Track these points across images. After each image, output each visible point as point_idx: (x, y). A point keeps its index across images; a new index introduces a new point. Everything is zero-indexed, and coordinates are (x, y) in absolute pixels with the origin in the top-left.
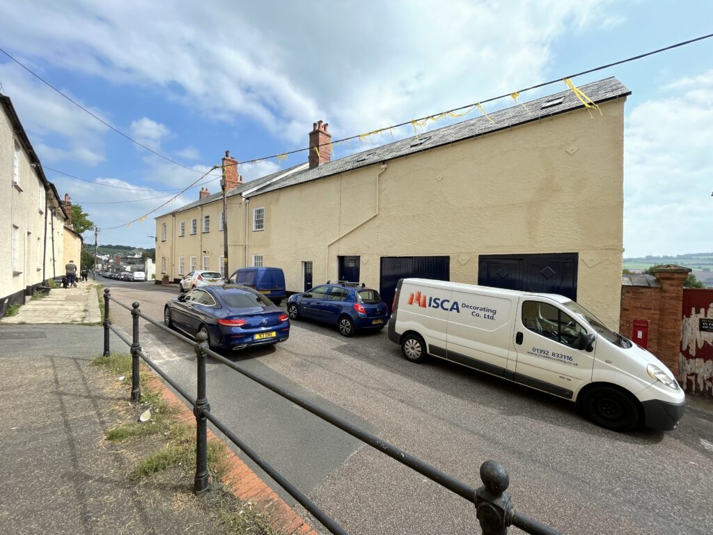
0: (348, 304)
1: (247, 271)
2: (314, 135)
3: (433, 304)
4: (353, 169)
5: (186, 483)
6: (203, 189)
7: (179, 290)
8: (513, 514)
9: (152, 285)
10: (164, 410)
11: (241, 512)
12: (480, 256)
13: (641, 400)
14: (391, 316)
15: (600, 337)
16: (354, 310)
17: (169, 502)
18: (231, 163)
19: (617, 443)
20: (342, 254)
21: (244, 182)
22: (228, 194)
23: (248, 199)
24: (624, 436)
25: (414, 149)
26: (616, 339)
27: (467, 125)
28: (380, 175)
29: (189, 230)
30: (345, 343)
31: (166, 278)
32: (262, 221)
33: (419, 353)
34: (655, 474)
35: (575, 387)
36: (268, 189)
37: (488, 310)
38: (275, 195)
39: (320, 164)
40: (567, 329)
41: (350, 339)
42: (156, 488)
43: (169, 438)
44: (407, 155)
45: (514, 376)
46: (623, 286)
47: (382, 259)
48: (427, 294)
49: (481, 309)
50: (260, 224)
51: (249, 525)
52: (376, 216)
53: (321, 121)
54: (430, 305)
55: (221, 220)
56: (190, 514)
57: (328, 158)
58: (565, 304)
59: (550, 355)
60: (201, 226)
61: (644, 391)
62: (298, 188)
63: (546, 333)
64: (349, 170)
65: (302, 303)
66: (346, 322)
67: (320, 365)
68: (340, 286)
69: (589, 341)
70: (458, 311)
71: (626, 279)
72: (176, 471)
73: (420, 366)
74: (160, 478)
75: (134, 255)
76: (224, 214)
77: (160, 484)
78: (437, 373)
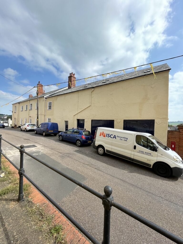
0: (80, 135)
1: (45, 124)
2: (70, 77)
3: (107, 136)
4: (83, 90)
5: (15, 198)
6: (30, 94)
7: (20, 130)
8: (113, 202)
9: (10, 128)
10: (9, 173)
11: (34, 208)
12: (124, 120)
13: (171, 167)
14: (94, 140)
15: (159, 147)
16: (82, 138)
17: (8, 205)
18: (41, 86)
19: (164, 181)
20: (78, 118)
21: (45, 92)
22: (39, 96)
23: (46, 98)
24: (166, 179)
25: (103, 84)
26: (165, 147)
27: (121, 76)
28: (92, 92)
29: (25, 108)
30: (78, 149)
31: (16, 126)
32: (51, 106)
33: (103, 152)
34: (175, 191)
35: (152, 163)
36: (53, 95)
37: (125, 138)
38: (55, 97)
39: (72, 87)
40: (150, 144)
41: (80, 148)
42: (4, 200)
43: (11, 183)
44: (101, 86)
45: (133, 160)
46: (168, 131)
47: (92, 120)
48: (106, 132)
49: (123, 138)
50: (50, 107)
51: (37, 212)
52: (90, 106)
53: (73, 73)
54: (106, 136)
55: (36, 106)
56: (16, 209)
57: (74, 85)
58: (149, 136)
59: (144, 153)
60: (29, 107)
61: (172, 165)
62: (64, 95)
63: (144, 146)
64: (81, 90)
65: (64, 135)
66: (79, 142)
67: (69, 157)
68: (77, 129)
69: (156, 148)
70: (116, 138)
71: (169, 128)
72: (12, 194)
73: (103, 157)
74: (6, 197)
75: (4, 117)
76: (37, 103)
77: (6, 199)
78: (109, 159)
